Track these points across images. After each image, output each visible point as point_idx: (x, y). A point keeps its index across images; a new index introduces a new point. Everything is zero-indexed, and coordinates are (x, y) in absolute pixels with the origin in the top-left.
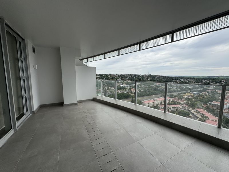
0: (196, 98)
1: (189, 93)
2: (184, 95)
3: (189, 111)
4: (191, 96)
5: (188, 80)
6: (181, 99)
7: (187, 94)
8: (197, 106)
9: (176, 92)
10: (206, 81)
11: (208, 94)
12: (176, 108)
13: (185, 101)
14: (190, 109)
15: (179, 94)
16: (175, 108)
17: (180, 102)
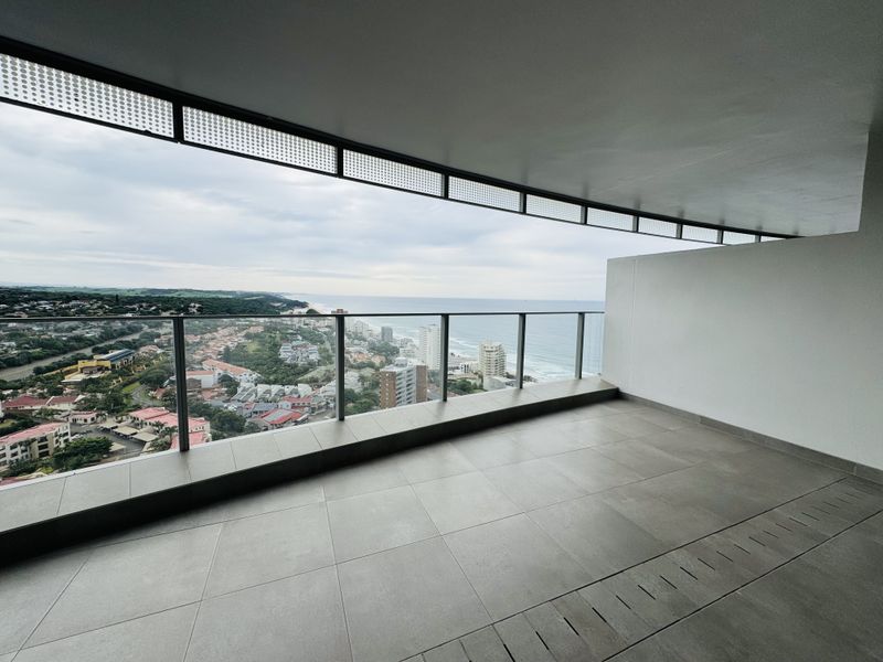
0: (125, 371)
1: (91, 358)
2: (69, 372)
3: (106, 430)
4: (101, 369)
5: (73, 303)
6: (58, 392)
7: (81, 364)
8: (133, 403)
9: (20, 365)
10: (144, 305)
11: (159, 351)
12: (36, 445)
13: (80, 397)
14: (110, 423)
15: (38, 371)
16: (28, 443)
17: (55, 407)
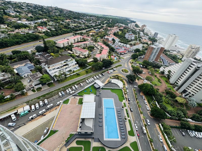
0: (97, 34)
1: (93, 30)
2: (90, 32)
3: (94, 45)
4: (94, 33)
5: (92, 17)
6: (88, 36)
7: (92, 31)
8: (98, 41)
9: (84, 30)
10: (102, 19)
11: (103, 31)
12: (86, 45)
13: (91, 38)
14: (94, 44)
15: (87, 31)
16: (85, 44)
17: (88, 39)
